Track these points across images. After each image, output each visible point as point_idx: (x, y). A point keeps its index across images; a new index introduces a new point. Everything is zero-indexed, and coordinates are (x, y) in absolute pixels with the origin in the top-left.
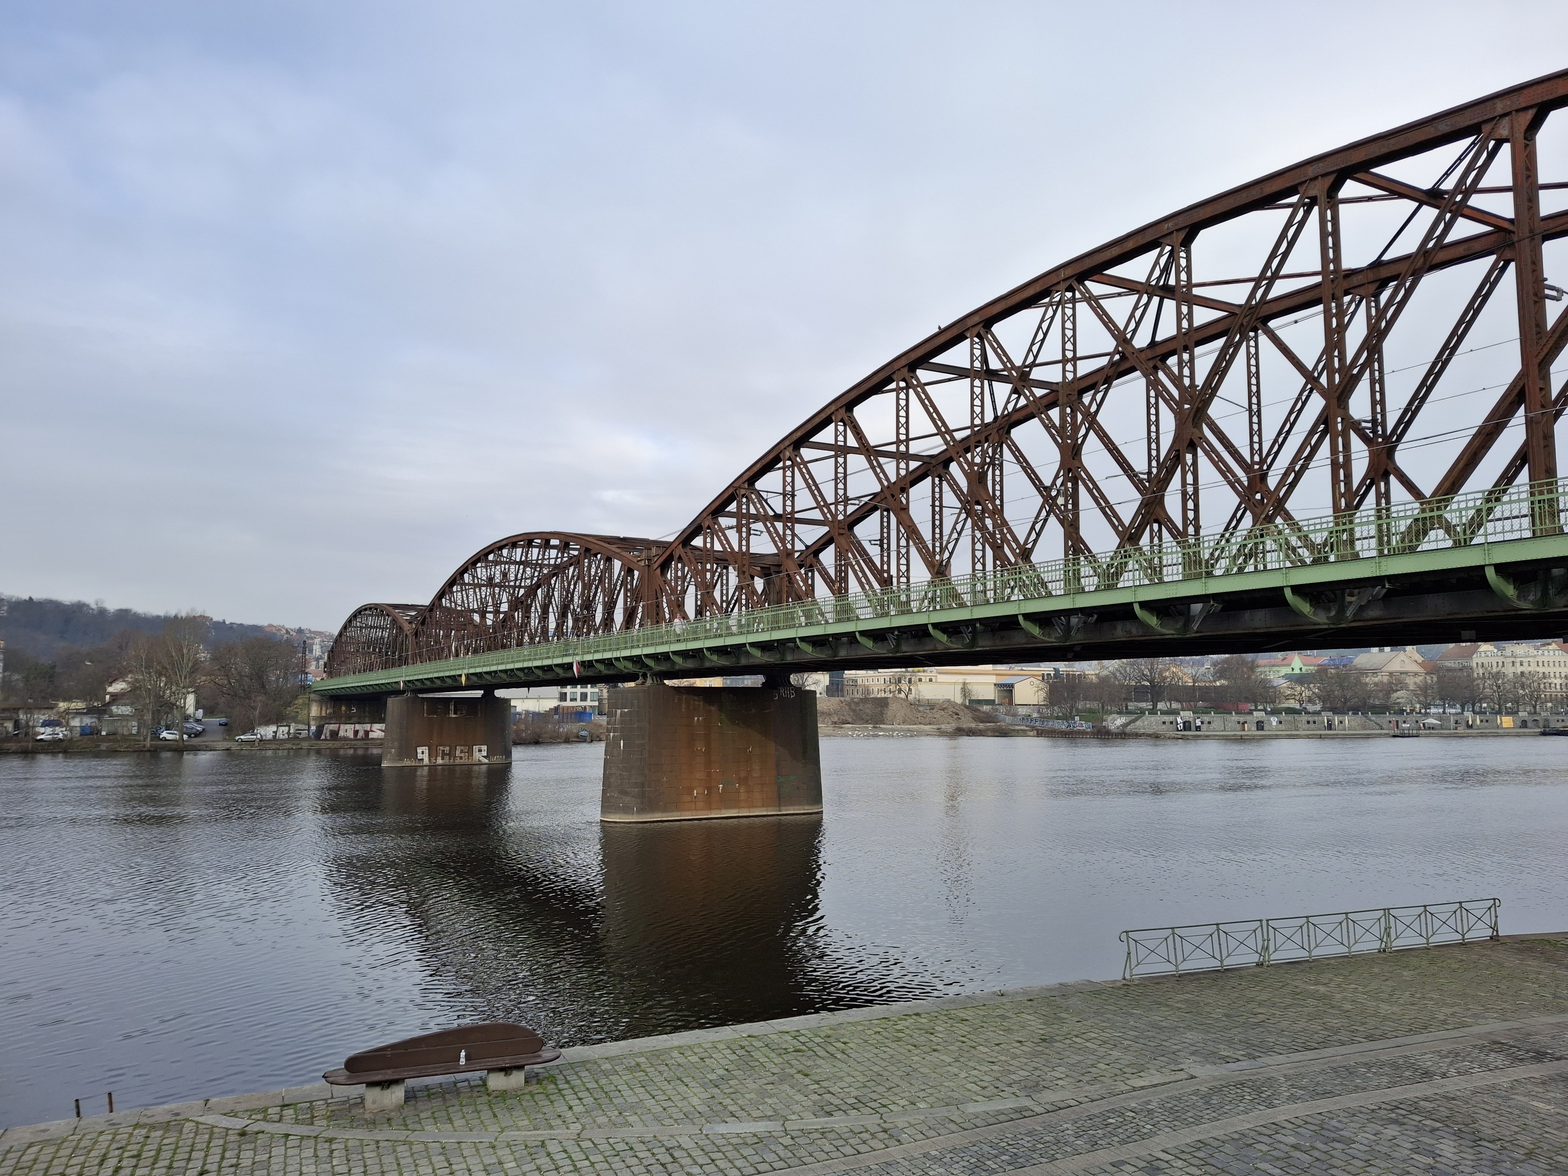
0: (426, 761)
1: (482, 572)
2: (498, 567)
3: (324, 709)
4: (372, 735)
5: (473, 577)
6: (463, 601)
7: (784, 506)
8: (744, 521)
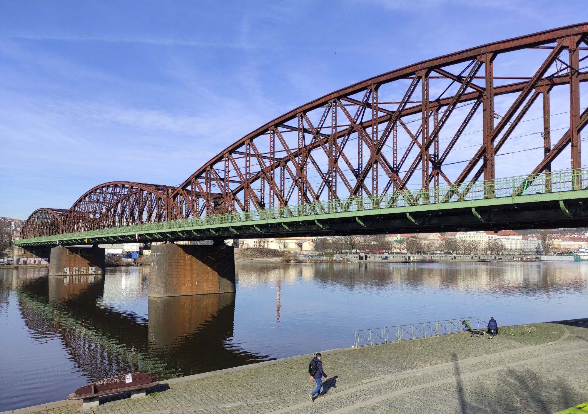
0: (68, 273)
1: (93, 197)
2: (101, 195)
3: (20, 251)
4: (42, 263)
5: (90, 199)
6: (85, 208)
7: (225, 175)
8: (208, 181)
